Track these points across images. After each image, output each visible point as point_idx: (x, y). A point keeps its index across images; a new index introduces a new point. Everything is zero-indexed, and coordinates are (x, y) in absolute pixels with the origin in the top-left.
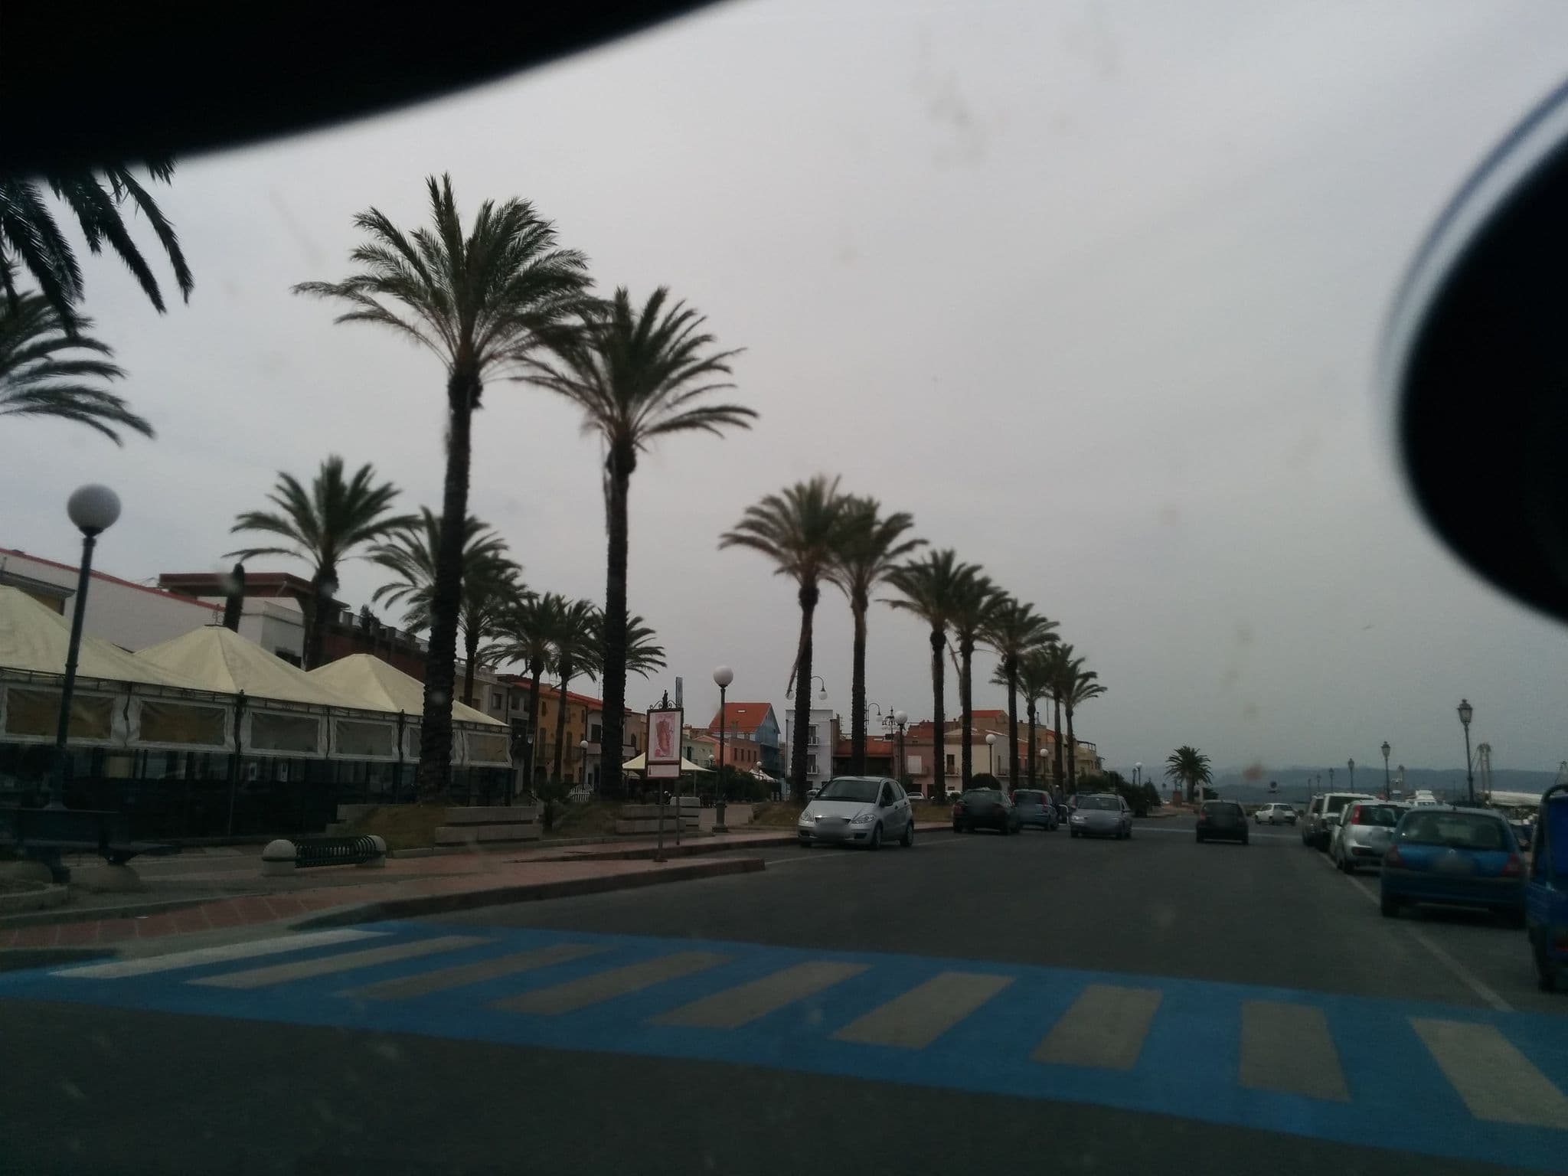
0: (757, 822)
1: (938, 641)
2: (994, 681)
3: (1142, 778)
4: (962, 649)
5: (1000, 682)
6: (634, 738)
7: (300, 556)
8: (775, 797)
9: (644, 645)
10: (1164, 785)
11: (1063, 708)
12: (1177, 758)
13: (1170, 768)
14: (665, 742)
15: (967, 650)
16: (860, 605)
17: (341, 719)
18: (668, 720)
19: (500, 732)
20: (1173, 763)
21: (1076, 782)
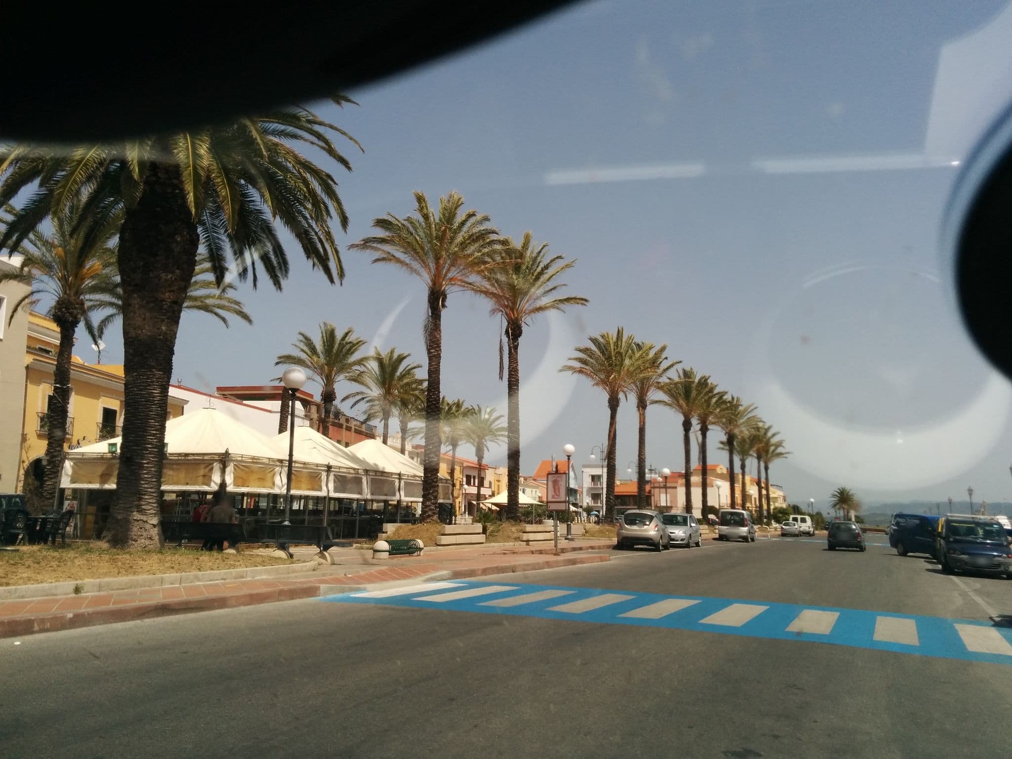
0: (587, 535)
1: (687, 426)
2: (719, 448)
3: (814, 509)
4: (701, 430)
5: (723, 449)
6: (490, 483)
7: (314, 380)
8: (578, 520)
9: (499, 426)
10: (829, 514)
11: (762, 464)
12: (837, 496)
13: (833, 502)
14: (557, 491)
15: (704, 430)
16: (642, 405)
17: (373, 477)
18: (559, 479)
19: (446, 483)
20: (834, 499)
21: (772, 511)
